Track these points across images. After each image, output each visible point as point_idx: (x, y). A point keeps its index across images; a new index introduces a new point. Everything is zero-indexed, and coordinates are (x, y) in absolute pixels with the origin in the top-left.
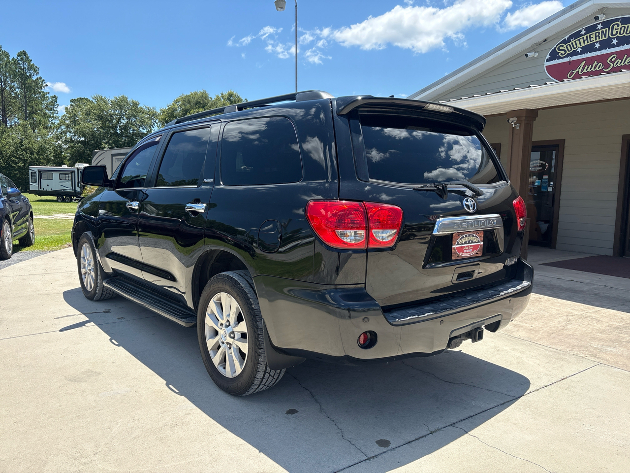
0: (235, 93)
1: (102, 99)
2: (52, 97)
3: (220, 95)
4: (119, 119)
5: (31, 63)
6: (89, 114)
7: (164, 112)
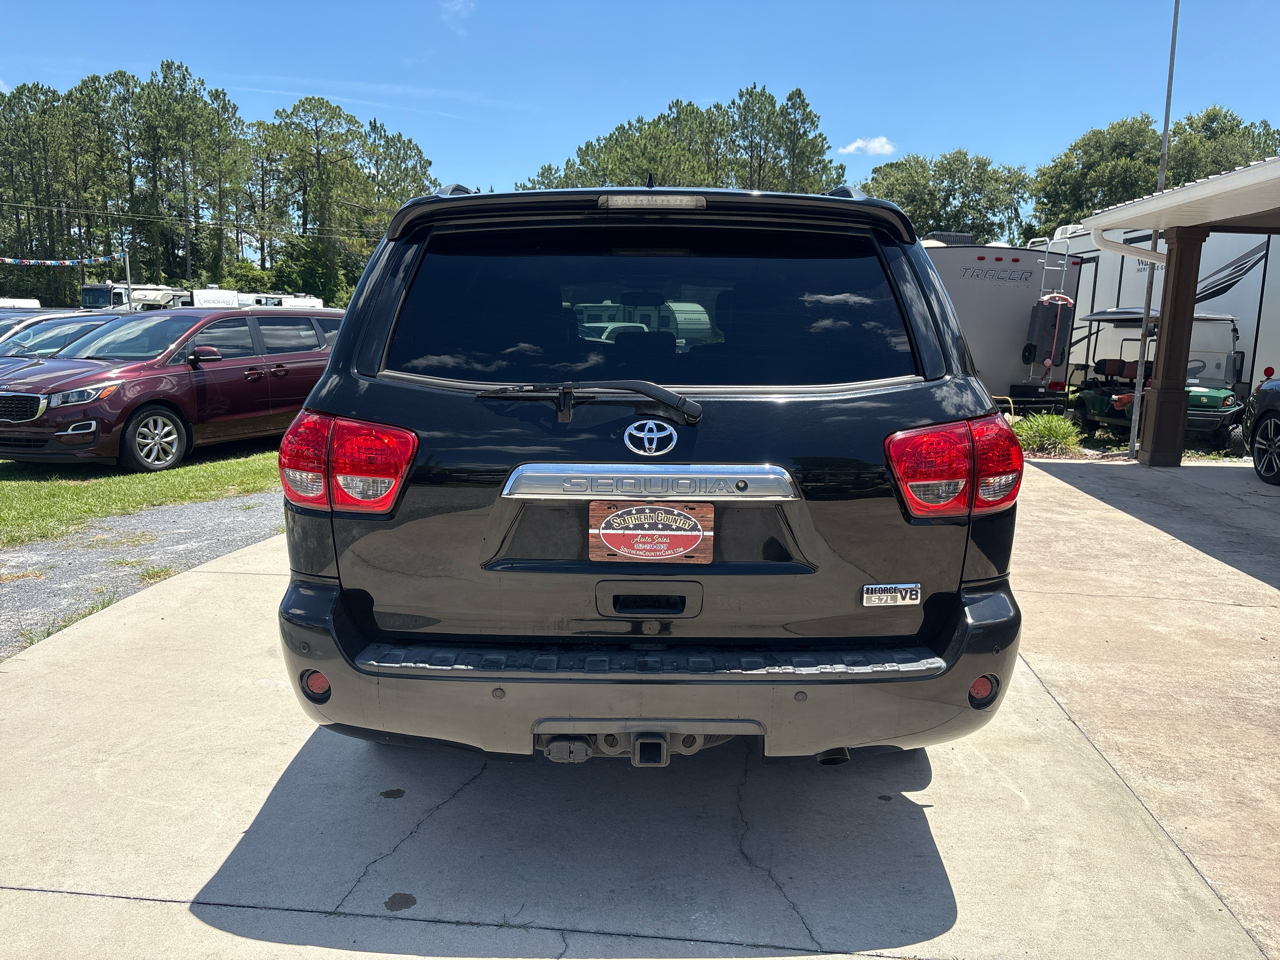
0: (1224, 111)
1: (917, 162)
2: (836, 168)
3: (1185, 122)
4: (947, 198)
5: (808, 110)
6: (892, 194)
7: (1044, 175)
